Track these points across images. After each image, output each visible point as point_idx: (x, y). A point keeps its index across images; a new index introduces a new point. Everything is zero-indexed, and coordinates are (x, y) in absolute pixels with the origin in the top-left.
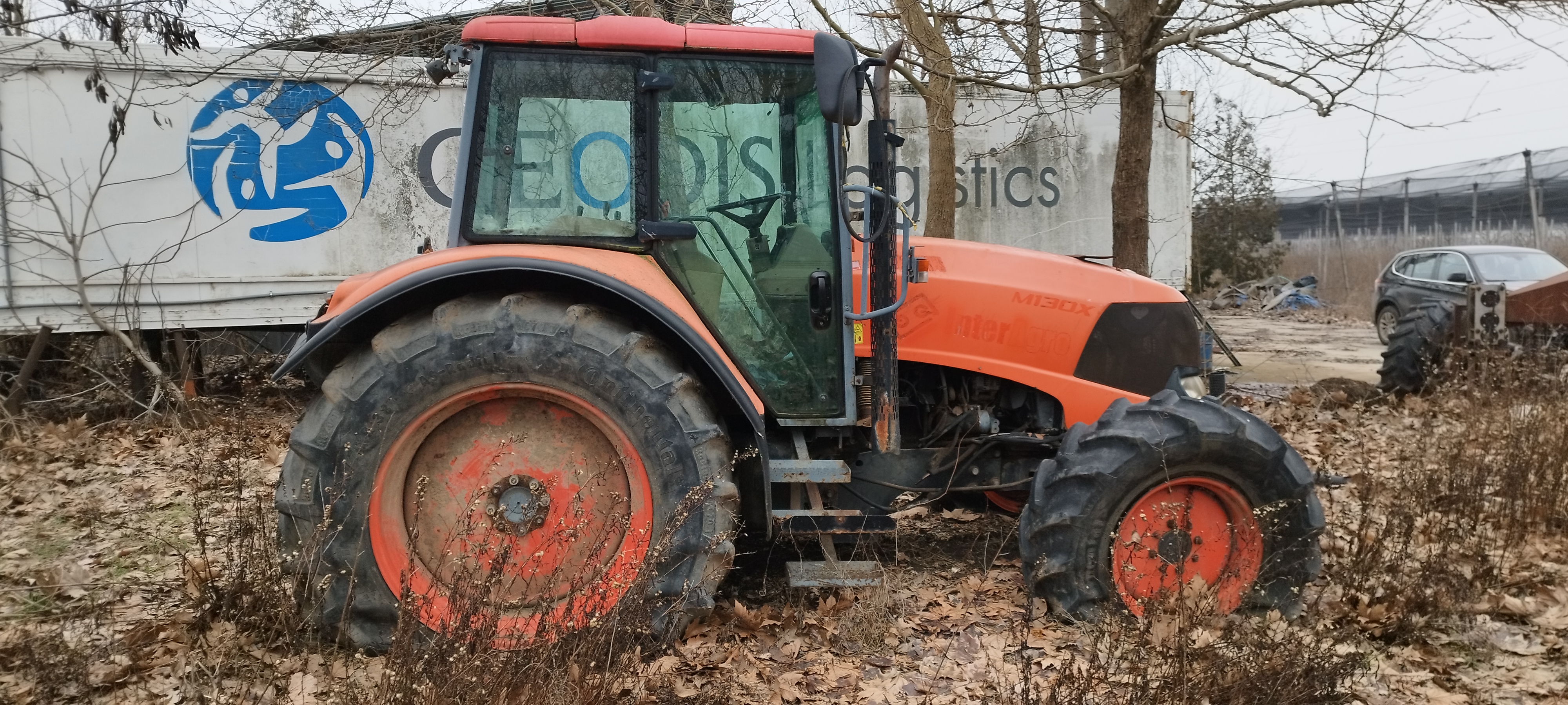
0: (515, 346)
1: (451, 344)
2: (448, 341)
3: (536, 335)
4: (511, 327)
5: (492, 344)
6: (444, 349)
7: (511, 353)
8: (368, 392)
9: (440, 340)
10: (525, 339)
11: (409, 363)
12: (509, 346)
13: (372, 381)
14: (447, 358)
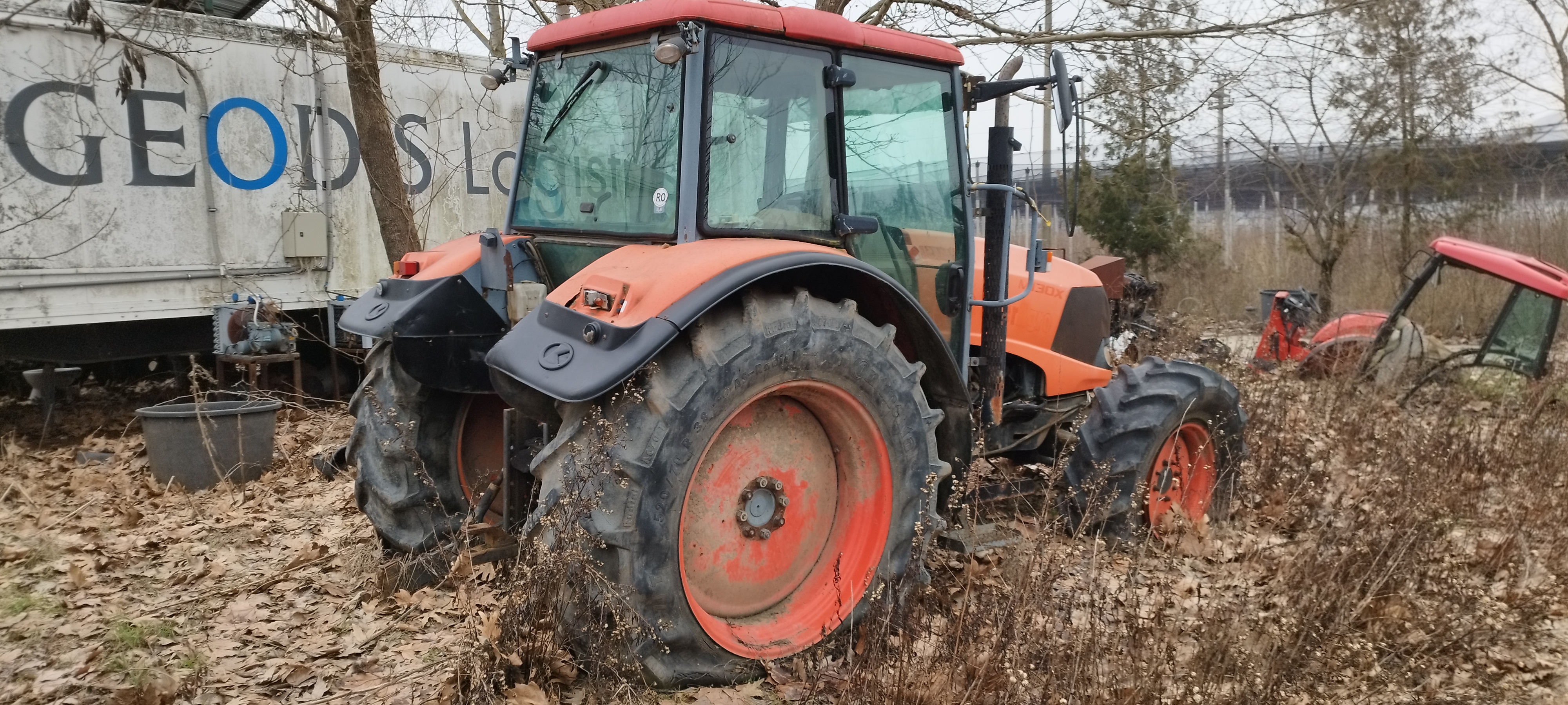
0: (811, 343)
1: (763, 343)
2: (760, 341)
3: (826, 331)
4: (808, 323)
5: (793, 341)
6: (757, 349)
7: (806, 349)
8: (692, 400)
9: (753, 340)
10: (819, 334)
11: (728, 366)
12: (806, 343)
13: (696, 387)
14: (758, 358)
